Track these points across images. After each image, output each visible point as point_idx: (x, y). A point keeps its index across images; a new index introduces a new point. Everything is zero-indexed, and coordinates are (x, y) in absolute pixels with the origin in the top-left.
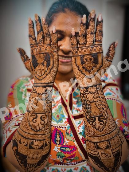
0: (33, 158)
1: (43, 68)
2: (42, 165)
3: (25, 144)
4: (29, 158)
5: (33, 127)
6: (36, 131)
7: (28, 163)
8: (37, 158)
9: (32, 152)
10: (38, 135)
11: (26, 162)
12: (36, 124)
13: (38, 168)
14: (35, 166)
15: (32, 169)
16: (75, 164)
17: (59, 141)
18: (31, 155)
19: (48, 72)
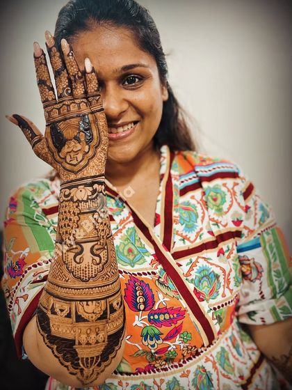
0: (88, 344)
1: (79, 147)
2: (112, 358)
3: (65, 313)
4: (80, 344)
5: (78, 274)
6: (86, 281)
7: (79, 356)
8: (97, 342)
9: (84, 330)
10: (92, 288)
11: (75, 354)
12: (83, 265)
13: (106, 366)
14: (96, 362)
15: (91, 369)
16: (181, 366)
17: (144, 303)
18: (84, 337)
19: (90, 154)
